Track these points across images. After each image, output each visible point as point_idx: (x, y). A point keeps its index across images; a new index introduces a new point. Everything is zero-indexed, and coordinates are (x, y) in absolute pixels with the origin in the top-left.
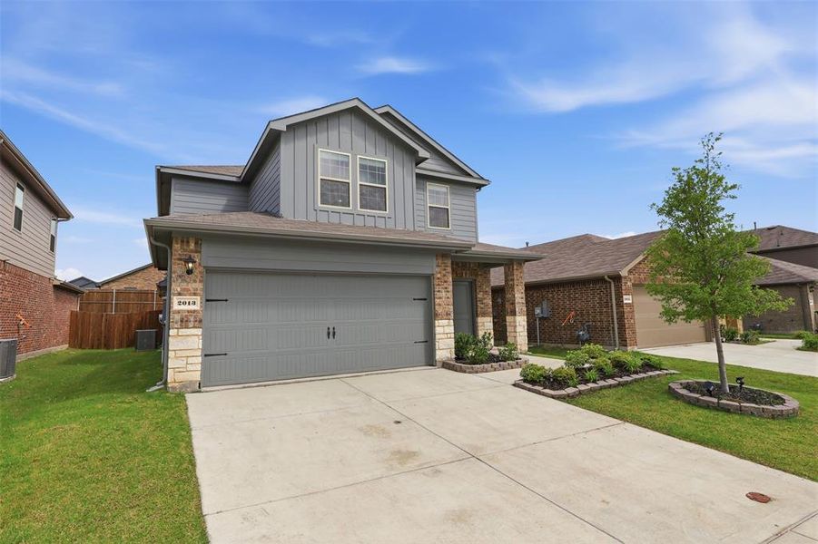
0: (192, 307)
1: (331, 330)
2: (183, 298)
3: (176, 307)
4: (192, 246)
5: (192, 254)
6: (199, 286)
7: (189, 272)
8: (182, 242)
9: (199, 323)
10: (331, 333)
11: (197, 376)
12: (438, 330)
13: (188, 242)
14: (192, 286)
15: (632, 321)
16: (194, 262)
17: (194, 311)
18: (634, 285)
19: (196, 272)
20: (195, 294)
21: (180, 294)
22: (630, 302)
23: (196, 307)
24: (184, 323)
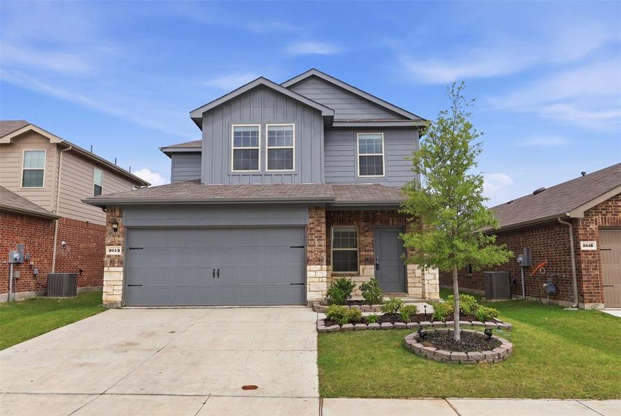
0: (117, 253)
1: (216, 271)
2: (111, 247)
3: (108, 253)
4: (117, 213)
5: (117, 219)
6: (121, 239)
7: (115, 230)
8: (112, 211)
9: (121, 263)
10: (216, 274)
11: (119, 299)
12: (309, 274)
13: (115, 211)
14: (117, 239)
15: (597, 272)
16: (117, 224)
17: (119, 256)
18: (600, 228)
19: (120, 230)
20: (120, 245)
21: (110, 245)
22: (595, 248)
23: (120, 253)
24: (112, 264)
